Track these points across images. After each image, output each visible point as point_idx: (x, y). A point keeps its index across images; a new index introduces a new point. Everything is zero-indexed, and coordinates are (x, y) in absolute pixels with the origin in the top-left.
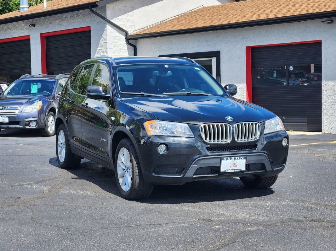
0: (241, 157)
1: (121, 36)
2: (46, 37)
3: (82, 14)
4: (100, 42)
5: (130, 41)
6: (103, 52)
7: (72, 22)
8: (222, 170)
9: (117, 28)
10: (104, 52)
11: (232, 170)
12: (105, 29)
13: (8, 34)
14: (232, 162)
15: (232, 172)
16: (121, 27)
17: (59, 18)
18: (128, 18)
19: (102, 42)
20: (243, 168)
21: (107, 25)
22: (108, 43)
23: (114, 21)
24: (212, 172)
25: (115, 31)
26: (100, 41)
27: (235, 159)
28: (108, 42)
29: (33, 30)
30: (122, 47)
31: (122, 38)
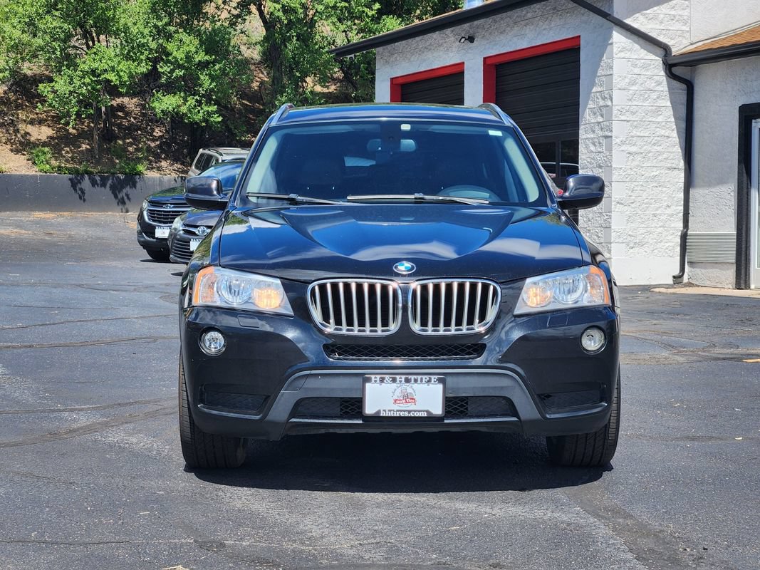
0: (425, 378)
1: (653, 57)
2: (496, 65)
3: (564, 8)
4: (599, 74)
5: (676, 70)
6: (604, 98)
7: (544, 27)
8: (369, 409)
9: (640, 39)
10: (606, 98)
11: (401, 411)
12: (610, 42)
13: (425, 60)
14: (399, 390)
15: (400, 418)
16: (653, 35)
17: (519, 19)
18: (673, 12)
19: (603, 73)
20: (438, 410)
21: (614, 32)
22: (614, 77)
23: (636, 21)
24: (346, 413)
25: (637, 47)
26: (599, 72)
27: (407, 381)
28: (615, 71)
29: (470, 51)
30: (653, 84)
31: (654, 62)
